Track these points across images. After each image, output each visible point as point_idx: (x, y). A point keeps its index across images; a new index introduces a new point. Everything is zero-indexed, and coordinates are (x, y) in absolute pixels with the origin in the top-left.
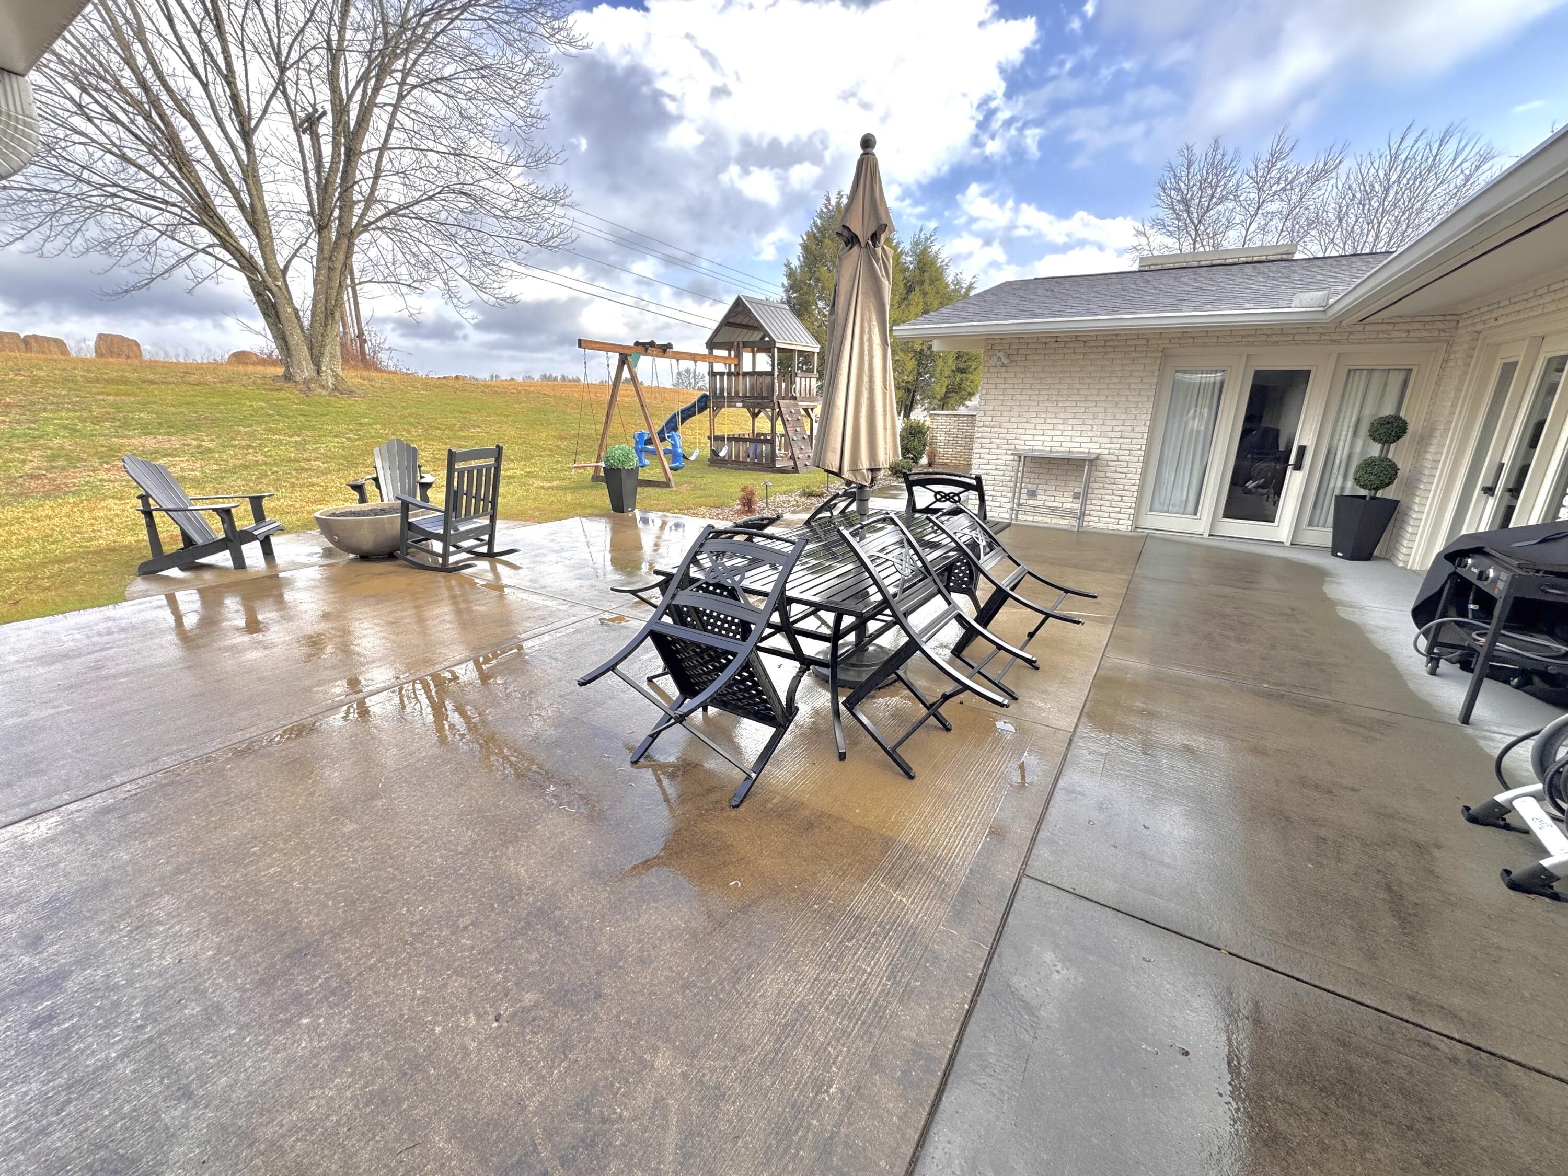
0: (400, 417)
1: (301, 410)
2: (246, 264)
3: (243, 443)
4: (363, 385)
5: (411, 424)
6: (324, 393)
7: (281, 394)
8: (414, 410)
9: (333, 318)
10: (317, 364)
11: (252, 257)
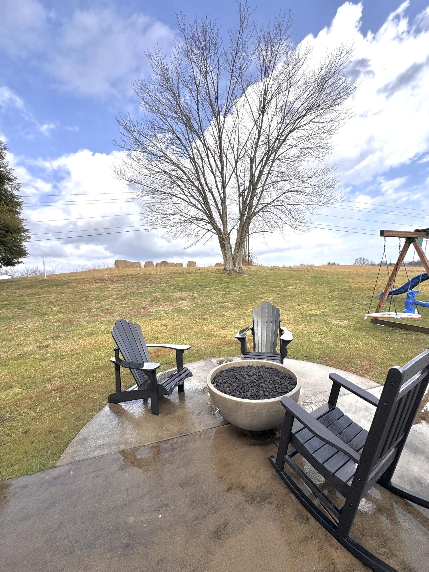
0: (260, 282)
1: (227, 281)
2: (218, 232)
3: (206, 295)
4: (248, 270)
5: (264, 285)
6: (235, 274)
7: (222, 275)
8: (265, 279)
9: (241, 247)
10: (234, 263)
11: (220, 229)
